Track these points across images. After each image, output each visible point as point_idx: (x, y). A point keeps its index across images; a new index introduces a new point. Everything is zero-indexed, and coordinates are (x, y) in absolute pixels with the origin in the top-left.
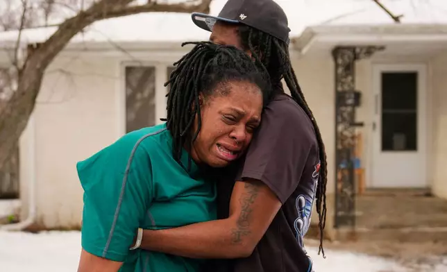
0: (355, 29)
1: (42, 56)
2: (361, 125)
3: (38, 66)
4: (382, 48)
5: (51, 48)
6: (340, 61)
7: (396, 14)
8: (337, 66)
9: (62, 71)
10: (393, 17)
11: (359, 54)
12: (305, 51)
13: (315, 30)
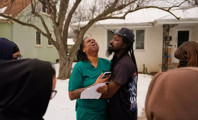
0: (168, 20)
1: (84, 30)
2: (172, 46)
3: (83, 33)
4: (177, 25)
5: (86, 28)
6: (165, 28)
7: (178, 17)
8: (164, 30)
9: (89, 34)
10: (177, 18)
11: (170, 27)
12: (155, 26)
13: (157, 21)
